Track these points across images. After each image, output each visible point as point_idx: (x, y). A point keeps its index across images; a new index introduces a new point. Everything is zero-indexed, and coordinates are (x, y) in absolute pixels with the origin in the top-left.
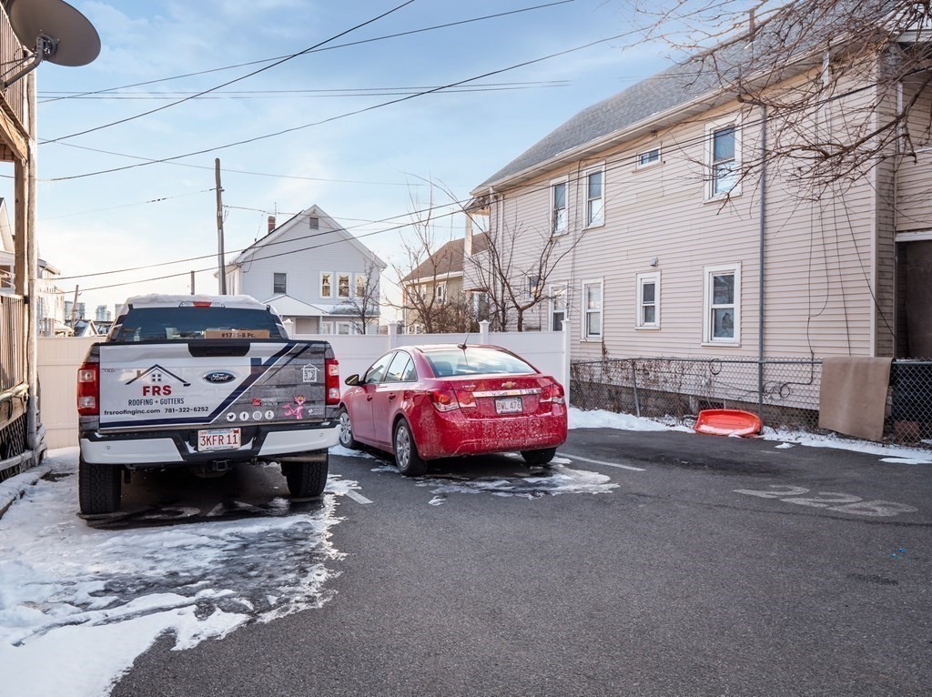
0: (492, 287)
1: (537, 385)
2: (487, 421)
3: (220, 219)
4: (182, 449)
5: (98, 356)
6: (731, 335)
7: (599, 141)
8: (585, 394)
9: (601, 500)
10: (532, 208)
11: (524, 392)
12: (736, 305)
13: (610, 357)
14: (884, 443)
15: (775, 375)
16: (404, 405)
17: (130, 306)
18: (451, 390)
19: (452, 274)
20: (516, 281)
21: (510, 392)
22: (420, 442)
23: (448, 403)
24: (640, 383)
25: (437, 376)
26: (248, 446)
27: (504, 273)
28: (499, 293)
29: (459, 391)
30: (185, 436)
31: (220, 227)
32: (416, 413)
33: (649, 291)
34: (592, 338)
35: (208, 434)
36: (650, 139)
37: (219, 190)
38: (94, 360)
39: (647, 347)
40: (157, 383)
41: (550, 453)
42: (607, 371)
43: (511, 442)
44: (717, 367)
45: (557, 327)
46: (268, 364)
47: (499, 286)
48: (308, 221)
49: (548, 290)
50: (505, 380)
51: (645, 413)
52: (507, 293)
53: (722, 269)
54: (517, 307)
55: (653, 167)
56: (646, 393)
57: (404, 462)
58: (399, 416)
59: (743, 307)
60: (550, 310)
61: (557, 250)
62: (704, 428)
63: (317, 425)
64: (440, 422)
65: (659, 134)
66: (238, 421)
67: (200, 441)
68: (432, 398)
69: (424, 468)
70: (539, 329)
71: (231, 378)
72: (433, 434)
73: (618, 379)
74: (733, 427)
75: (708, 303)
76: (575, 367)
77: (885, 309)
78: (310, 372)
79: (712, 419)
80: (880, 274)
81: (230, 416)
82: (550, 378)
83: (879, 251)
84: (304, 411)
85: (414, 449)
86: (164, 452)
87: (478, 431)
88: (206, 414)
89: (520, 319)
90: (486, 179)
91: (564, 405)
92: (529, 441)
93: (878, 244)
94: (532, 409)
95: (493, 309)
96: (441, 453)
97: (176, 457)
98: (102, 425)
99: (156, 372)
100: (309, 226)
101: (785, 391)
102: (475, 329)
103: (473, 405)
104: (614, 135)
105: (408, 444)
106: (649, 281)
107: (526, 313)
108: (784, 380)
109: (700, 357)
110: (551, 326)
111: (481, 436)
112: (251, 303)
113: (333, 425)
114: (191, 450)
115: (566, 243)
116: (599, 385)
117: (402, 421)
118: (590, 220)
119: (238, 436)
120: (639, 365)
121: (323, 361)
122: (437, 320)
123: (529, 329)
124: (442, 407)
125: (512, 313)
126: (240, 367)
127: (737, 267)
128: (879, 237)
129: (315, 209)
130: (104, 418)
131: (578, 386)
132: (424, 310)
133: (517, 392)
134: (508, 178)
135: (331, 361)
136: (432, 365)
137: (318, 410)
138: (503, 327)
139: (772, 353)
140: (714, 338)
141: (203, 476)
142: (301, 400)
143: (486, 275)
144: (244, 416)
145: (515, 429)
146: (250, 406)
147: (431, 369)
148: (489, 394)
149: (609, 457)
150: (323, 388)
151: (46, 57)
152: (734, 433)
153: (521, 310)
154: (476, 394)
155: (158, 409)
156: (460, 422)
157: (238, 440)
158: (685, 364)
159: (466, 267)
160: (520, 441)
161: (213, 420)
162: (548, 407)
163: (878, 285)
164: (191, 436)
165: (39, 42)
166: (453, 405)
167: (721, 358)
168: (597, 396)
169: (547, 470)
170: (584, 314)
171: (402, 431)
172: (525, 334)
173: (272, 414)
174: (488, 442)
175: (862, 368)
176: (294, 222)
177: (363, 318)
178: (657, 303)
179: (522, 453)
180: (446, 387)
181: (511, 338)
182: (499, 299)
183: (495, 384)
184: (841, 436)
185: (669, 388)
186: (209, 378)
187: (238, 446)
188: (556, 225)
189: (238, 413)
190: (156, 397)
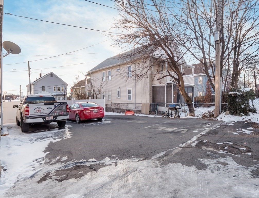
0: (91, 91)
1: (100, 108)
2: (92, 114)
3: (29, 74)
4: (43, 120)
5: (29, 106)
6: (131, 99)
7: (110, 66)
8: (108, 110)
9: (109, 124)
10: (99, 76)
11: (98, 109)
12: (131, 95)
13: (112, 103)
14: (150, 115)
15: (137, 105)
16: (78, 112)
17: (27, 97)
18: (86, 109)
19: (83, 87)
20: (96, 90)
21: (95, 109)
22: (81, 118)
23: (85, 111)
24: (117, 107)
25: (83, 107)
26: (54, 119)
27: (94, 88)
28: (93, 92)
29: (87, 109)
30: (44, 118)
31: (29, 76)
32: (80, 113)
33: (119, 92)
34: (109, 100)
35: (47, 117)
36: (118, 67)
37: (29, 68)
38: (28, 106)
39: (118, 101)
40: (39, 110)
41: (102, 118)
42: (112, 105)
43: (96, 117)
44: (128, 104)
45: (103, 98)
46: (57, 106)
47: (93, 91)
48: (50, 75)
49: (102, 92)
50: (94, 107)
51: (118, 112)
52: (94, 92)
53: (129, 89)
54: (96, 94)
55: (119, 71)
56: (118, 109)
57: (78, 121)
58: (77, 114)
59: (132, 95)
60: (102, 95)
61: (103, 85)
62: (126, 114)
63: (65, 115)
64: (84, 114)
65: (120, 66)
66: (52, 115)
67: (46, 118)
68: (83, 111)
69: (81, 122)
70: (100, 98)
71: (51, 108)
72: (83, 116)
73: (113, 107)
74: (130, 114)
75: (128, 94)
76: (106, 105)
77: (151, 96)
78: (64, 107)
79: (127, 113)
80: (150, 90)
81: (51, 114)
82: (102, 107)
83: (150, 87)
84: (63, 113)
85: (80, 119)
86: (41, 120)
87: (90, 115)
88: (47, 114)
89: (97, 97)
90: (90, 70)
91: (104, 111)
92: (98, 117)
93: (150, 86)
94: (99, 112)
95: (91, 95)
96: (84, 119)
97: (43, 121)
98: (29, 117)
99: (39, 108)
100: (50, 76)
101: (138, 108)
102: (88, 98)
103: (89, 111)
104: (113, 65)
105: (79, 118)
106: (118, 90)
107: (98, 96)
108: (138, 106)
109: (126, 103)
110: (102, 98)
111: (91, 116)
112: (50, 96)
113: (68, 115)
114: (45, 120)
115: (105, 83)
116: (110, 108)
117: (77, 115)
118: (109, 79)
119: (52, 117)
120: (117, 105)
121: (66, 105)
122: (81, 97)
123: (98, 98)
124: (84, 112)
125: (95, 96)
126: (53, 107)
127: (132, 88)
128: (150, 85)
129: (52, 73)
130: (30, 115)
131: (107, 108)
132: (78, 95)
133: (96, 109)
134: (94, 70)
135: (67, 105)
136: (82, 105)
137: (65, 113)
138: (93, 98)
139: (136, 102)
140: (129, 100)
141: (44, 125)
142: (63, 112)
143: (90, 88)
144: (53, 114)
145: (96, 115)
146: (54, 113)
147: (82, 106)
148: (92, 110)
149: (111, 119)
150: (66, 110)
151: (10, 52)
152: (130, 115)
153: (97, 95)
154: (90, 110)
155: (39, 114)
156: (87, 114)
157: (53, 118)
158: (123, 104)
159: (86, 86)
160: (97, 117)
161: (48, 115)
162: (101, 111)
163: (150, 92)
164: (45, 118)
165: (9, 50)
166: (86, 112)
167: (129, 103)
168: (110, 110)
169: (101, 121)
170: (108, 96)
171: (77, 116)
172: (98, 100)
173: (58, 114)
174: (92, 117)
175: (147, 104)
176: (46, 75)
177: (64, 96)
178: (120, 94)
179: (97, 119)
180: (85, 109)
181: (95, 100)
182: (93, 93)
183: (93, 108)
184: (144, 114)
185: (121, 108)
186: (48, 109)
187: (52, 119)
188: (103, 80)
189: (52, 114)
190: (39, 112)
